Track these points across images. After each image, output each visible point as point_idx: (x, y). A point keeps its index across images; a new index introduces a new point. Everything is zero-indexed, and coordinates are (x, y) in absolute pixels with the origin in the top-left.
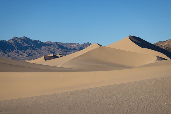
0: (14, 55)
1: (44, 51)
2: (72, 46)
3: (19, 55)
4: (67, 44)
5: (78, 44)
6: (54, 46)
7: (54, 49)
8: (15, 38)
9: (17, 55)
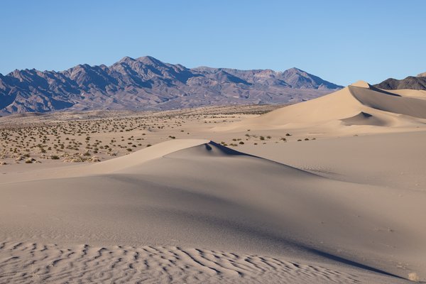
0: (128, 99)
1: (196, 89)
2: (257, 75)
3: (139, 99)
4: (245, 71)
5: (272, 71)
6: (217, 77)
7: (218, 85)
8: (128, 59)
9: (133, 100)
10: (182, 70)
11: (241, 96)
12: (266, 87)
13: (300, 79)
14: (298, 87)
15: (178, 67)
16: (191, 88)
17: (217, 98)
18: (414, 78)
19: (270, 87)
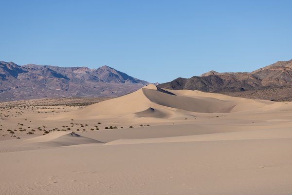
1: (25, 82)
2: (76, 72)
4: (66, 68)
5: (87, 68)
6: (43, 73)
7: (43, 79)
10: (14, 67)
11: (62, 89)
12: (82, 81)
13: (110, 75)
14: (109, 81)
15: (11, 64)
16: (21, 82)
17: (43, 91)
18: (198, 77)
19: (86, 82)
